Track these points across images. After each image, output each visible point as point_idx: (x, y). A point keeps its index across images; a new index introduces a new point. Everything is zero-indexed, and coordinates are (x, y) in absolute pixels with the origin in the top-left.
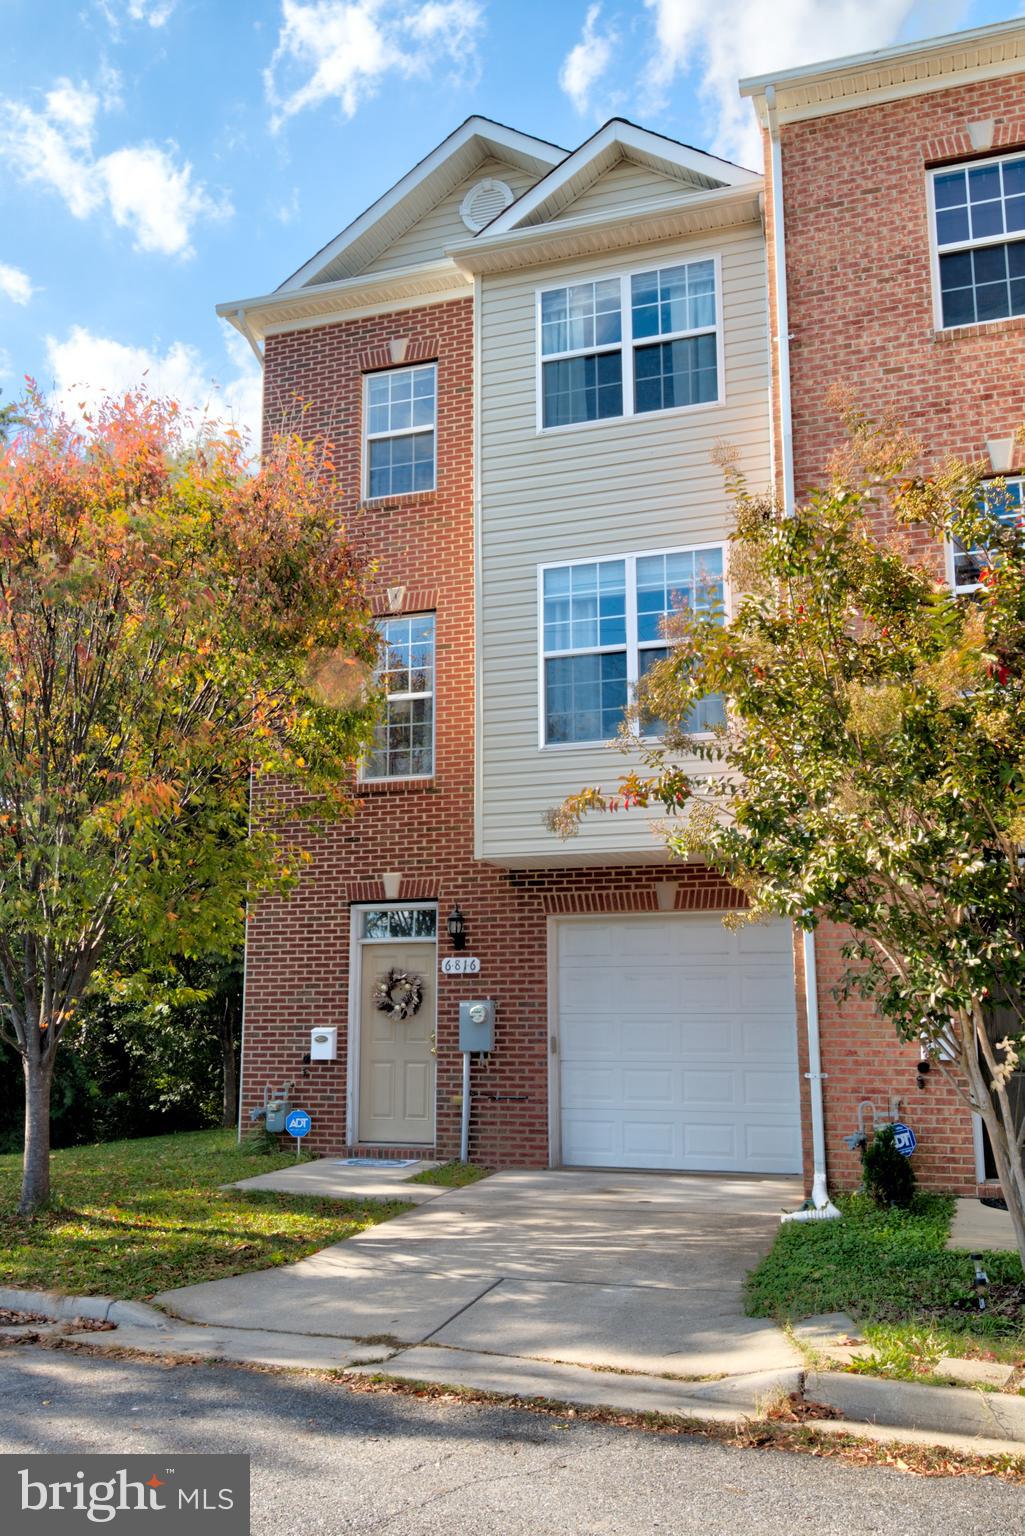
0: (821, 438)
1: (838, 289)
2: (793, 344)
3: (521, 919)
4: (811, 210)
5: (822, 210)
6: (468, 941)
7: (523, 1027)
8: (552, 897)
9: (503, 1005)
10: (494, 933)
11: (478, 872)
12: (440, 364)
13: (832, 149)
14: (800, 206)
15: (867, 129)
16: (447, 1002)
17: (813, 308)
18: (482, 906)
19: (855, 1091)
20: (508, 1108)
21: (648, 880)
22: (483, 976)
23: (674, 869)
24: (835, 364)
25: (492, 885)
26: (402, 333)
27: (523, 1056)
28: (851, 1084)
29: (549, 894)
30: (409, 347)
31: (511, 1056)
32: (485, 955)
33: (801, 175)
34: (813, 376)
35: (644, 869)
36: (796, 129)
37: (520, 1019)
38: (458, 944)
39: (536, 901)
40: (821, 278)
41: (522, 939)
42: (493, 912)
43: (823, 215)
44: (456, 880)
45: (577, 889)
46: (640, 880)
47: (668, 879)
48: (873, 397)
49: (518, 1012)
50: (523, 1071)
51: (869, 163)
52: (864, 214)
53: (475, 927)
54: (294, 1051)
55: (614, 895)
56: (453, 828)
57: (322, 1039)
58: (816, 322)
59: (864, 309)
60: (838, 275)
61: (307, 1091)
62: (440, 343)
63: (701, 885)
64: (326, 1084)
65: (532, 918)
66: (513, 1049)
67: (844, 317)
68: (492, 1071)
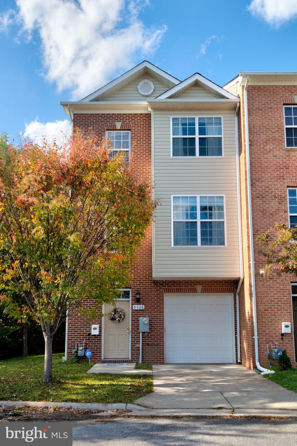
0: (257, 171)
1: (261, 132)
2: (250, 145)
3: (157, 294)
4: (254, 110)
5: (257, 111)
6: (141, 300)
7: (157, 325)
8: (166, 288)
9: (151, 318)
10: (149, 298)
11: (144, 281)
12: (131, 132)
13: (260, 95)
14: (251, 108)
15: (269, 92)
16: (134, 318)
17: (255, 136)
18: (145, 290)
19: (266, 341)
20: (153, 348)
21: (194, 284)
22: (145, 310)
23: (201, 282)
24: (260, 152)
25: (148, 284)
26: (119, 120)
27: (157, 333)
28: (264, 339)
29: (165, 287)
30: (121, 125)
31: (154, 333)
32: (146, 304)
33: (252, 100)
34: (255, 154)
35: (193, 281)
36: (251, 87)
37: (157, 323)
38: (138, 301)
39: (161, 289)
40: (257, 129)
41: (157, 300)
42: (148, 292)
43: (257, 112)
44: (137, 282)
45: (173, 286)
46: (191, 284)
47: (199, 284)
48: (270, 162)
49: (156, 321)
50: (157, 337)
51: (269, 101)
52: (268, 114)
53: (143, 296)
54: (85, 332)
55: (184, 288)
56: (136, 268)
57: (95, 329)
58: (255, 140)
59: (268, 139)
60: (261, 129)
61: (89, 344)
62: (132, 125)
63: (208, 286)
64: (96, 342)
65: (160, 294)
66: (155, 331)
67: (263, 140)
68: (148, 337)
